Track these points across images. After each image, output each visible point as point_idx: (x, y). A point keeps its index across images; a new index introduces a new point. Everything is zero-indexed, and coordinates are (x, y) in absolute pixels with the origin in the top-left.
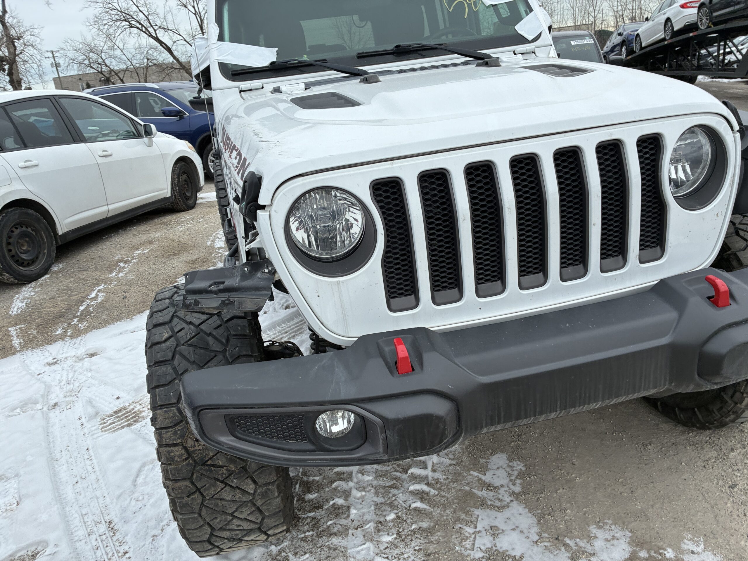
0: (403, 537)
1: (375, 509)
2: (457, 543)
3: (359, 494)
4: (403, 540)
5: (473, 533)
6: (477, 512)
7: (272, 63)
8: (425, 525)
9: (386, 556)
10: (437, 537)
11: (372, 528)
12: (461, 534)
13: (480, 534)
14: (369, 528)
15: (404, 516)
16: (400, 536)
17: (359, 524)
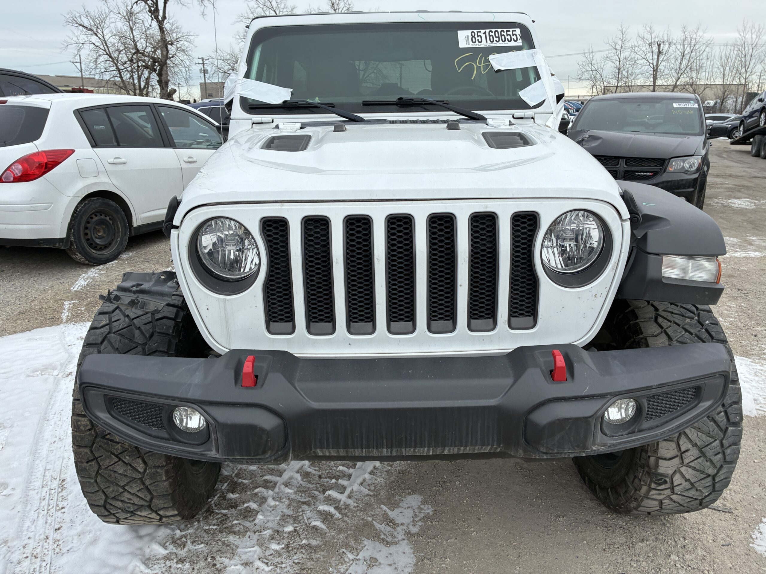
0: (290, 549)
1: (280, 520)
2: (334, 564)
3: (273, 503)
4: (288, 552)
5: (352, 560)
6: (366, 542)
7: (285, 102)
8: (314, 543)
9: (267, 561)
10: (319, 556)
11: (268, 535)
12: (341, 558)
13: (357, 562)
14: (266, 534)
15: (301, 531)
16: (288, 547)
17: (259, 528)
